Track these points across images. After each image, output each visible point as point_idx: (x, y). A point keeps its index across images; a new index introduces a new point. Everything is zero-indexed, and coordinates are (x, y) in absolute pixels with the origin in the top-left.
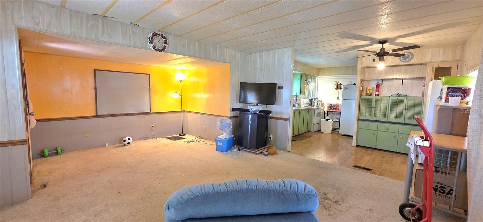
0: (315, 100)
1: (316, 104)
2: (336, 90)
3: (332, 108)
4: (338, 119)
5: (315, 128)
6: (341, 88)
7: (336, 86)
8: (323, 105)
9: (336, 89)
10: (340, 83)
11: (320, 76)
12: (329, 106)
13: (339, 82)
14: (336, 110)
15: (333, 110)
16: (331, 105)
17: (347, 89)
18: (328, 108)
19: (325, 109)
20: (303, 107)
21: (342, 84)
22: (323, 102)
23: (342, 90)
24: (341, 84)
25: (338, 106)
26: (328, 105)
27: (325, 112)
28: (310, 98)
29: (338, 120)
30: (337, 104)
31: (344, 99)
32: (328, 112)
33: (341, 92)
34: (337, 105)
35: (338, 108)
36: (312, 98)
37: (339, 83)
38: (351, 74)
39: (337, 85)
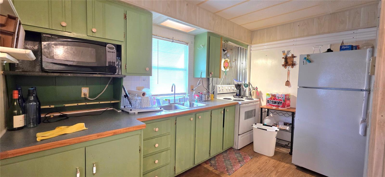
0: (247, 86)
1: (247, 94)
2: (283, 68)
3: (275, 103)
4: (290, 124)
5: (240, 142)
6: (293, 65)
7: (284, 60)
8: (259, 95)
9: (283, 65)
10: (292, 55)
11: (255, 44)
12: (271, 99)
13: (289, 52)
14: (283, 106)
15: (279, 106)
16: (274, 96)
17: (310, 61)
18: (268, 102)
19: (264, 104)
20: (221, 100)
21: (295, 57)
22: (259, 90)
23: (297, 68)
24: (293, 57)
25: (289, 99)
26: (269, 97)
27: (263, 110)
28: (236, 83)
29: (288, 128)
30: (286, 95)
31: (302, 87)
32: (268, 109)
33: (295, 71)
34: (287, 98)
35: (288, 102)
36: (239, 83)
37: (290, 55)
38: (317, 34)
39: (286, 59)
